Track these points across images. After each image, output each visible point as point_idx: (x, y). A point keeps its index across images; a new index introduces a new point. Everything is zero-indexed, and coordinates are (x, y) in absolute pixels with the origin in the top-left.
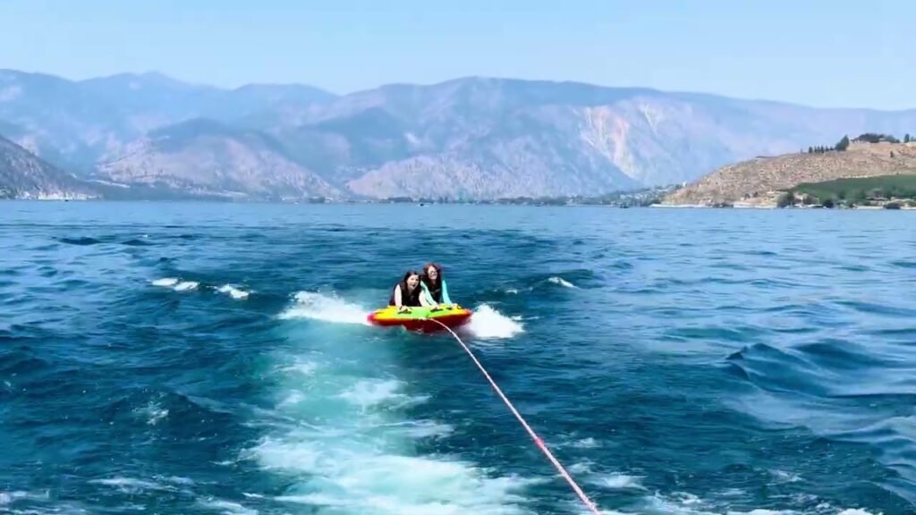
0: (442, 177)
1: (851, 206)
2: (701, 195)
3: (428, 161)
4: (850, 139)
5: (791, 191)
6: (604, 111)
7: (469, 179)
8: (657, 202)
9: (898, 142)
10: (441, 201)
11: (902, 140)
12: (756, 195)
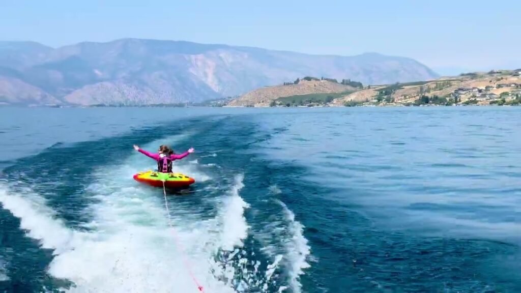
0: (116, 93)
1: (296, 106)
2: (242, 102)
3: (108, 85)
4: (300, 79)
5: (275, 100)
6: (200, 56)
7: (131, 94)
8: (225, 105)
9: (319, 80)
10: (111, 106)
11: (321, 79)
12: (263, 102)
